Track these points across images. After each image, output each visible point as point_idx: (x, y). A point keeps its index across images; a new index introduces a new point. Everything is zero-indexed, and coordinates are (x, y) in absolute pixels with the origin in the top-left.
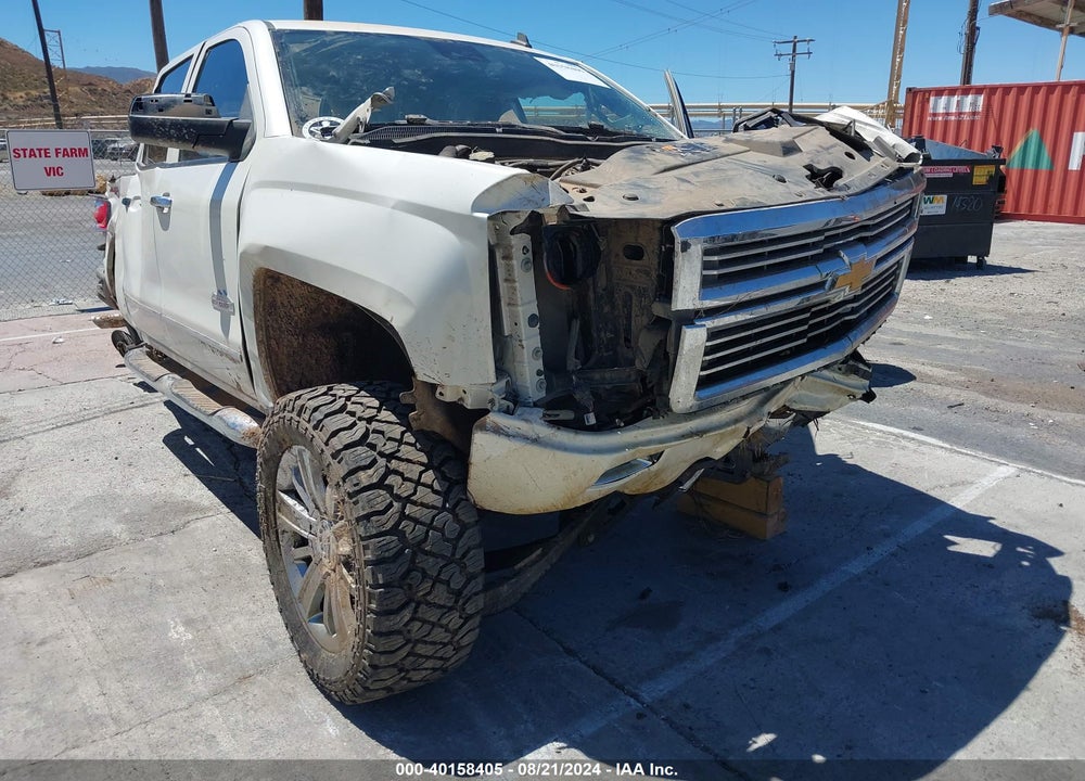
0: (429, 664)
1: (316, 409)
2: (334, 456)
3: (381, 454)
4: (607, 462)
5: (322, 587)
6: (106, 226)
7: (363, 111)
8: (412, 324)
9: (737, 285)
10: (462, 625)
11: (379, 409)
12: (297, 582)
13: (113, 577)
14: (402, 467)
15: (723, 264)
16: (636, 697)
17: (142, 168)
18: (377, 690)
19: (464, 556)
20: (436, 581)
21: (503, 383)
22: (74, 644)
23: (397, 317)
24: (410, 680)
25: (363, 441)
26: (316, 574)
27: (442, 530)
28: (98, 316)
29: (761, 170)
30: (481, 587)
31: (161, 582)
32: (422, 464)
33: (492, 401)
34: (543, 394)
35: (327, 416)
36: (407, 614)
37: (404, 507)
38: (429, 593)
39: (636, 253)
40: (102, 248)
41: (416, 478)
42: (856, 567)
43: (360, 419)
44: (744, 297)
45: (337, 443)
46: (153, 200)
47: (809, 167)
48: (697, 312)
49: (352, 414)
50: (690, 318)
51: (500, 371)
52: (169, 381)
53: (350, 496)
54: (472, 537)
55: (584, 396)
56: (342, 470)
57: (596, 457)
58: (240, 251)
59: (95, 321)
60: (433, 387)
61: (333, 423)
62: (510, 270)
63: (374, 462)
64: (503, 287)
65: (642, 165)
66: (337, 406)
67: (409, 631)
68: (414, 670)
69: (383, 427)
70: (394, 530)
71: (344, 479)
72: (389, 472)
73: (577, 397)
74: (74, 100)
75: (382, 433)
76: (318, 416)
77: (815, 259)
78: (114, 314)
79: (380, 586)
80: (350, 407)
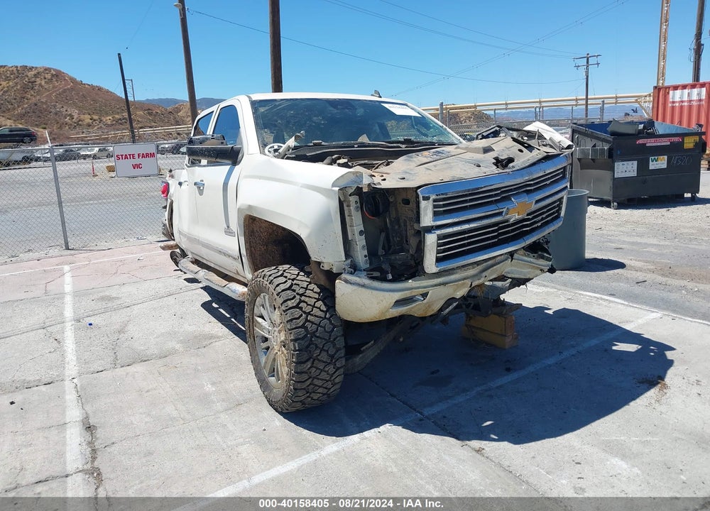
0: (321, 390)
1: (270, 276)
2: (278, 295)
3: (298, 294)
4: (398, 296)
5: (274, 360)
6: (167, 196)
7: (291, 142)
8: (309, 236)
9: (452, 214)
10: (335, 372)
11: (298, 275)
12: (263, 359)
13: (177, 366)
14: (307, 299)
15: (444, 206)
16: (421, 413)
17: (188, 167)
18: (297, 402)
19: (334, 340)
20: (322, 350)
21: (349, 261)
22: (162, 392)
23: (303, 233)
24: (312, 399)
25: (290, 288)
26: (271, 354)
27: (324, 328)
28: (162, 244)
29: (468, 162)
30: (343, 355)
31: (200, 368)
32: (316, 298)
33: (344, 269)
34: (368, 266)
35: (275, 278)
36: (309, 364)
37: (307, 317)
38: (319, 355)
39: (407, 202)
40: (165, 207)
41: (313, 304)
42: (551, 361)
43: (289, 279)
44: (456, 220)
45: (279, 289)
46: (195, 184)
47: (496, 159)
48: (432, 227)
49: (286, 277)
50: (430, 229)
51: (348, 255)
52: (202, 274)
53: (284, 311)
54: (338, 331)
55: (386, 267)
56: (281, 300)
57: (391, 293)
58: (238, 207)
59: (161, 247)
60: (319, 263)
61: (277, 281)
62: (350, 211)
63: (295, 297)
64: (347, 219)
65: (411, 163)
66: (280, 274)
67: (310, 373)
68: (314, 392)
69: (299, 283)
70: (303, 326)
71: (282, 304)
72: (301, 301)
73: (383, 267)
74: (140, 120)
75: (298, 285)
76: (271, 278)
77: (497, 201)
78: (172, 243)
79: (297, 351)
80: (285, 274)
